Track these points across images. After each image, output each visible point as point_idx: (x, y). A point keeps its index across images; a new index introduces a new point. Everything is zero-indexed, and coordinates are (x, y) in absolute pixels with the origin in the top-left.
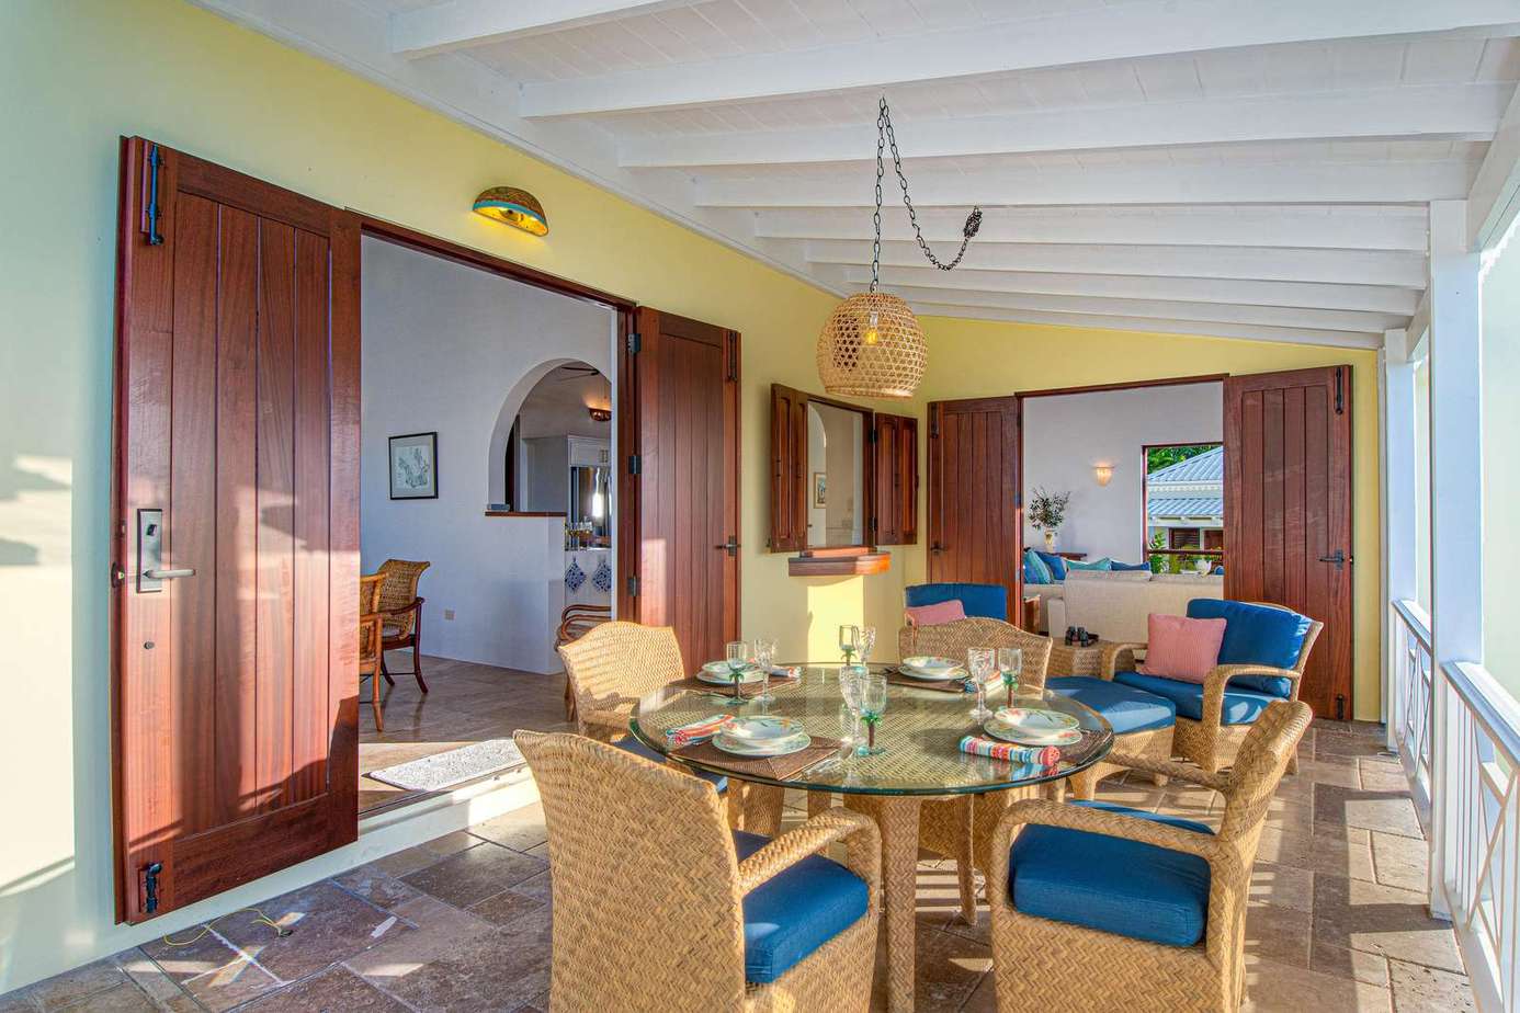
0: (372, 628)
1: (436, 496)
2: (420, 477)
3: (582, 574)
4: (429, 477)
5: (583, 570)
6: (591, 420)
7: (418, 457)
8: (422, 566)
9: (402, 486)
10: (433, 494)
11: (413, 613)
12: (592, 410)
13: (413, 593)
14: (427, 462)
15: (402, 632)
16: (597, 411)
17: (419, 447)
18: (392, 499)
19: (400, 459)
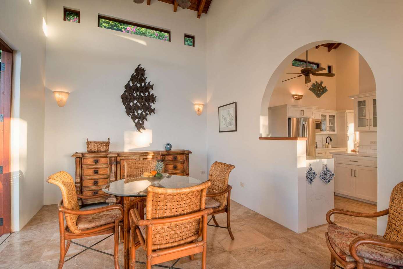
0: (201, 220)
1: (236, 130)
2: (230, 122)
3: (314, 173)
4: (234, 122)
5: (315, 171)
6: (293, 99)
7: (229, 114)
8: (231, 167)
9: (223, 127)
10: (235, 130)
11: (226, 195)
12: (293, 96)
13: (226, 183)
14: (233, 116)
15: (221, 205)
16: (296, 95)
17: (230, 109)
18: (220, 132)
19: (223, 115)
